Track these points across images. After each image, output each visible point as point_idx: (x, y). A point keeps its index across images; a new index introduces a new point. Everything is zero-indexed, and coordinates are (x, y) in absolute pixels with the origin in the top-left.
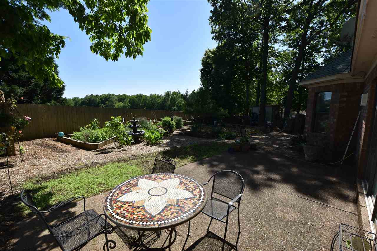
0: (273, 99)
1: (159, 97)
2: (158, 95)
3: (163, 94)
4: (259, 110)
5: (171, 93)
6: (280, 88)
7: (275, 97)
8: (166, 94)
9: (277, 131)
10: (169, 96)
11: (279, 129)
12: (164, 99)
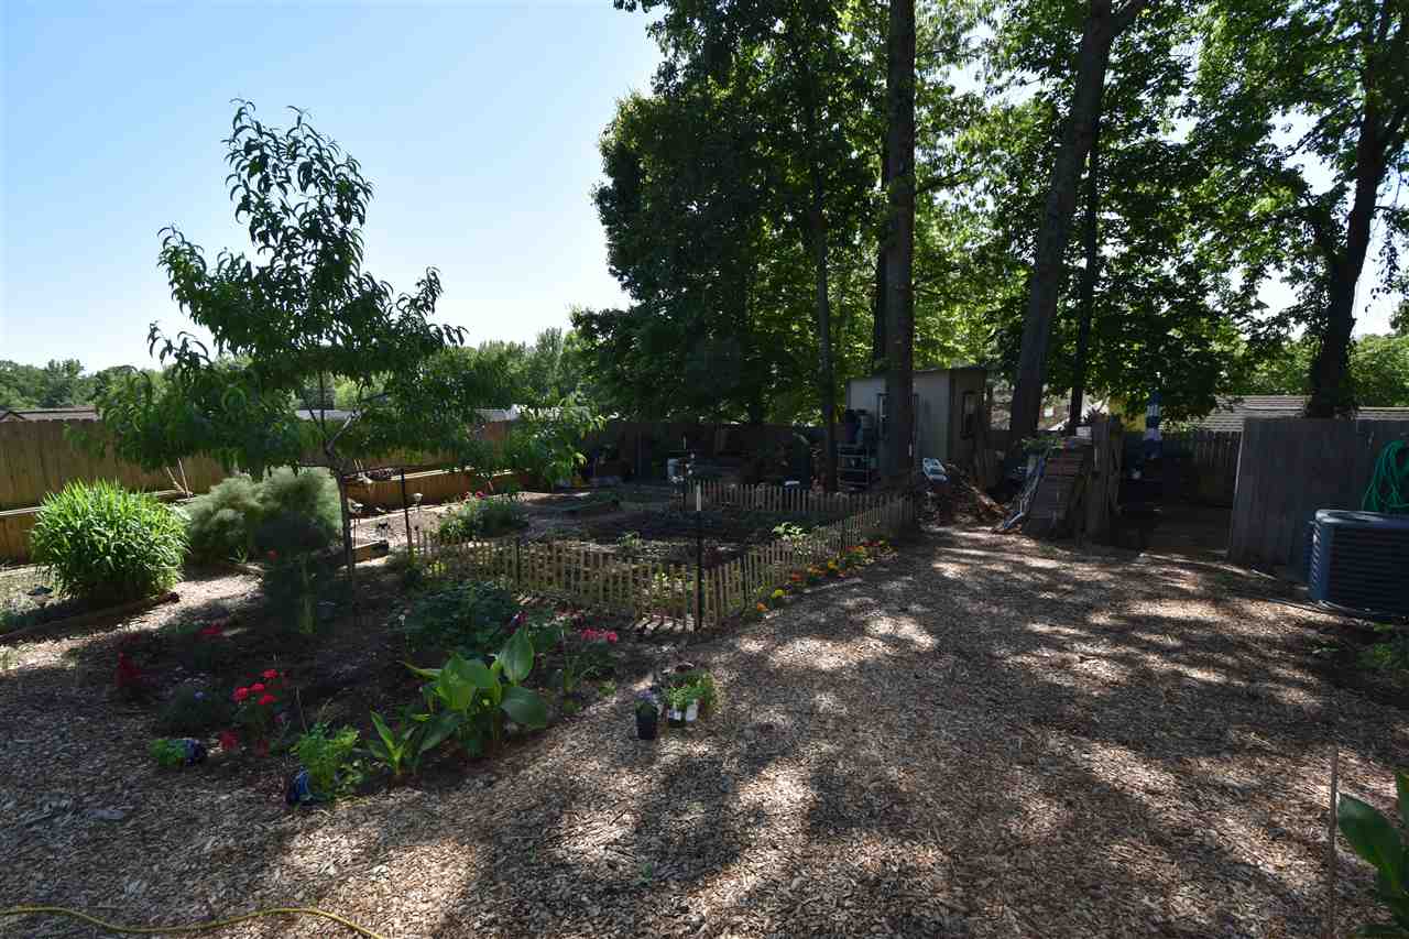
0: (951, 344)
1: (515, 352)
2: (512, 344)
3: (532, 342)
4: (880, 395)
5: (564, 336)
6: (982, 284)
7: (963, 331)
8: (543, 340)
9: (978, 516)
10: (555, 348)
11: (987, 501)
12: (537, 362)
